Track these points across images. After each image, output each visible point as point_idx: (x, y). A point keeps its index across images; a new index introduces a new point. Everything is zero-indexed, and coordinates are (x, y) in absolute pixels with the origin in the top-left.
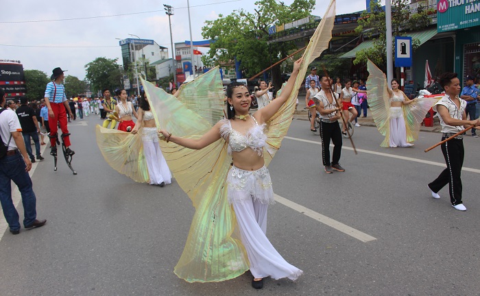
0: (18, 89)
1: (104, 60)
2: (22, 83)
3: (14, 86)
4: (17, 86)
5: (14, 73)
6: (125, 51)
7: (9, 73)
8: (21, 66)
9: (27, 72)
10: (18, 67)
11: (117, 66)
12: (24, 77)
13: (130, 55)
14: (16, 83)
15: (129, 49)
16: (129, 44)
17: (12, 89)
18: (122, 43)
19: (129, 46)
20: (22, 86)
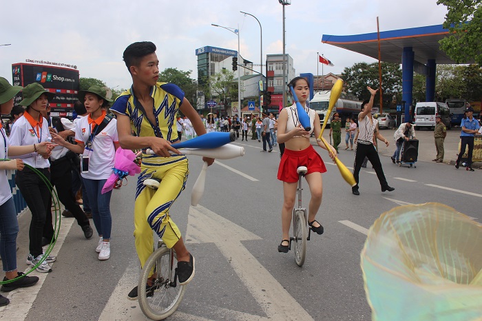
0: (70, 99)
1: (174, 71)
2: (76, 92)
3: (66, 95)
4: (69, 95)
5: (68, 80)
6: (201, 62)
7: (62, 79)
8: (76, 73)
9: (84, 80)
10: (73, 73)
11: (190, 80)
12: (79, 85)
13: (208, 67)
14: (68, 91)
15: (208, 59)
16: (208, 53)
17: (63, 98)
18: (200, 52)
19: (208, 56)
20: (75, 96)
